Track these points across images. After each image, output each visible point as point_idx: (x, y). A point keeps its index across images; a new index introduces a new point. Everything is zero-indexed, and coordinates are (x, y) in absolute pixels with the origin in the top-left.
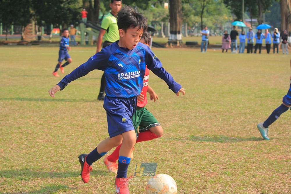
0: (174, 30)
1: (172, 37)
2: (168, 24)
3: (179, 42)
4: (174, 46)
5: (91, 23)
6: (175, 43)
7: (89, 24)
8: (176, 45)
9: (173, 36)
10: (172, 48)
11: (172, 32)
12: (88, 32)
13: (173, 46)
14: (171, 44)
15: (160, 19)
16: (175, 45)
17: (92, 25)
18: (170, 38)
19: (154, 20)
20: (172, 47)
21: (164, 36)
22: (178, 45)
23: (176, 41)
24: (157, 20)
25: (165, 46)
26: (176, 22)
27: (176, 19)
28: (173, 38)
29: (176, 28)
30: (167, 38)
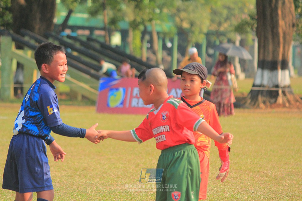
0: (270, 58)
1: (262, 76)
2: (253, 40)
3: (284, 93)
4: (268, 104)
5: (32, 37)
6: (273, 94)
7: (26, 39)
8: (276, 101)
9: (267, 74)
10: (261, 108)
11: (262, 65)
12: (22, 61)
13: (264, 102)
14: (260, 99)
15: (231, 25)
16: (273, 101)
17: (32, 42)
18: (258, 82)
19: (214, 27)
20: (262, 105)
21: (242, 76)
22: (280, 100)
23: (274, 89)
24: (222, 29)
25: (242, 103)
26: (275, 35)
27: (274, 26)
28: (265, 82)
29: (275, 52)
30: (250, 82)
